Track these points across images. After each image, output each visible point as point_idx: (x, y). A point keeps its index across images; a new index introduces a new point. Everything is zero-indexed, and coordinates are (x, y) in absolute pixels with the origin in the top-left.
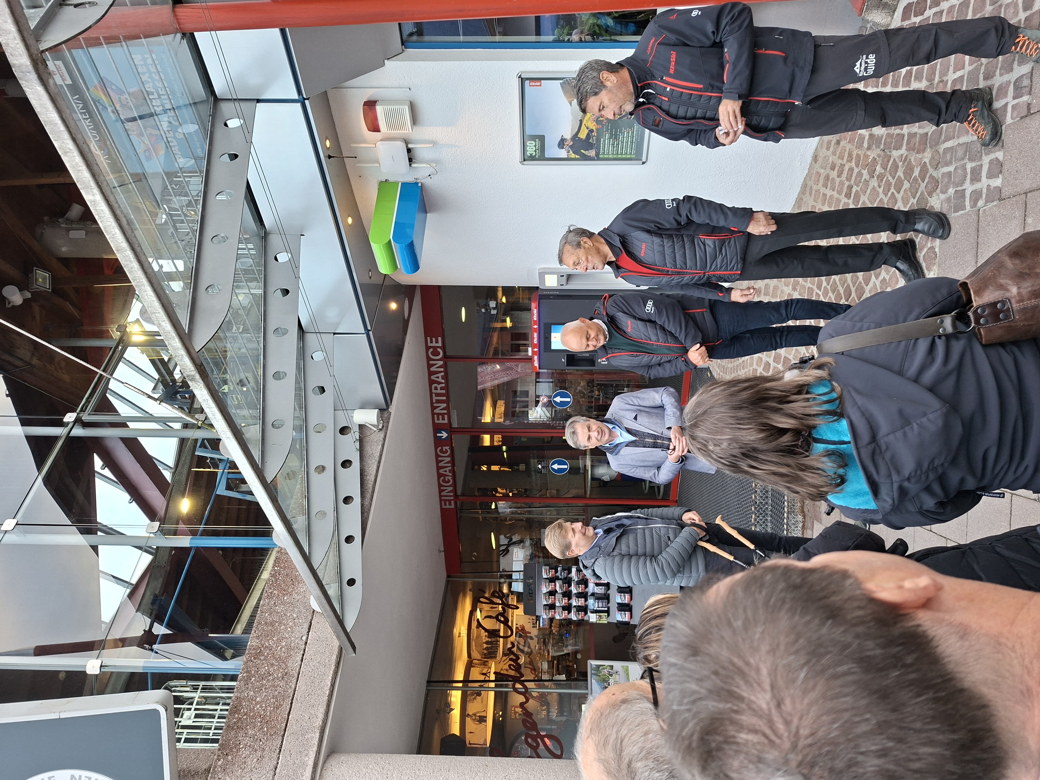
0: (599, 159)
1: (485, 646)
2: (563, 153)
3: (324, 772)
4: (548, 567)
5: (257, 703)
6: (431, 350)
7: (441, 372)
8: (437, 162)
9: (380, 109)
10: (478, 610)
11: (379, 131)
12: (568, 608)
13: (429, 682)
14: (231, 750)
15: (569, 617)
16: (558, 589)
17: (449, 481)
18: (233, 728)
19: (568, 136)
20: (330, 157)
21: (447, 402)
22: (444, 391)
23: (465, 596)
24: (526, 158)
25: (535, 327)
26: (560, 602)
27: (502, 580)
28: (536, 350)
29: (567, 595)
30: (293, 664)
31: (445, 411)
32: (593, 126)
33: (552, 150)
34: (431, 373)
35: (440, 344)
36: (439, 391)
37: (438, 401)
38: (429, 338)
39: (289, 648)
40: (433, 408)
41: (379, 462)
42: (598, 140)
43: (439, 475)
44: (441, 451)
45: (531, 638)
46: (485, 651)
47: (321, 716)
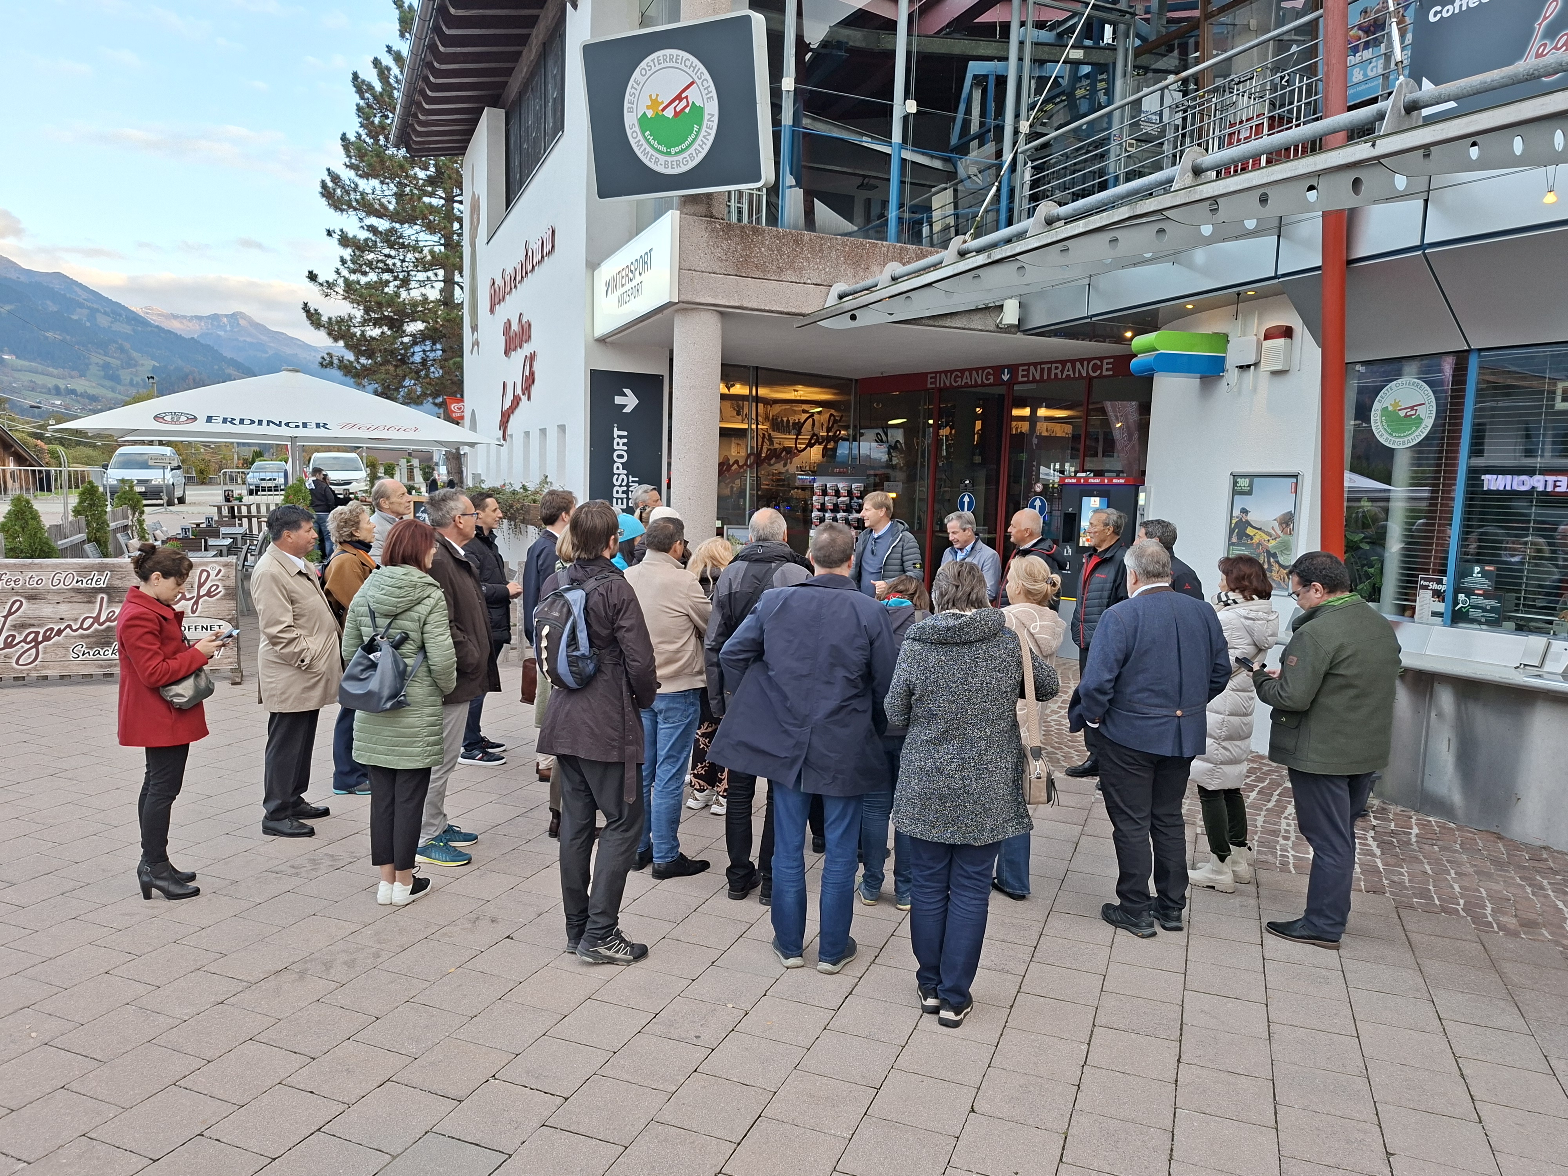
0: (1229, 545)
1: (785, 419)
2: (1237, 512)
3: (710, 312)
4: (862, 489)
5: (760, 249)
6: (1099, 363)
7: (1074, 374)
8: (1240, 392)
9: (1281, 341)
10: (820, 409)
11: (1265, 339)
12: (823, 509)
13: (757, 367)
14: (727, 233)
15: (815, 510)
16: (841, 499)
17: (956, 382)
18: (742, 231)
19: (1250, 517)
20: (1239, 294)
21: (1041, 380)
22: (1053, 377)
23: (835, 394)
24: (1235, 476)
25: (1106, 481)
26: (829, 501)
27: (851, 432)
28: (1082, 481)
29: (836, 509)
30: (790, 275)
31: (1031, 379)
32: (1256, 540)
33: (1241, 502)
34: (1073, 362)
35: (1105, 373)
36: (1053, 371)
37: (1042, 370)
38: (1112, 360)
39: (801, 269)
40: (1035, 365)
41: (964, 329)
42: (1244, 545)
43: (962, 371)
44: (988, 374)
45: (785, 465)
46: (779, 419)
47: (750, 305)
